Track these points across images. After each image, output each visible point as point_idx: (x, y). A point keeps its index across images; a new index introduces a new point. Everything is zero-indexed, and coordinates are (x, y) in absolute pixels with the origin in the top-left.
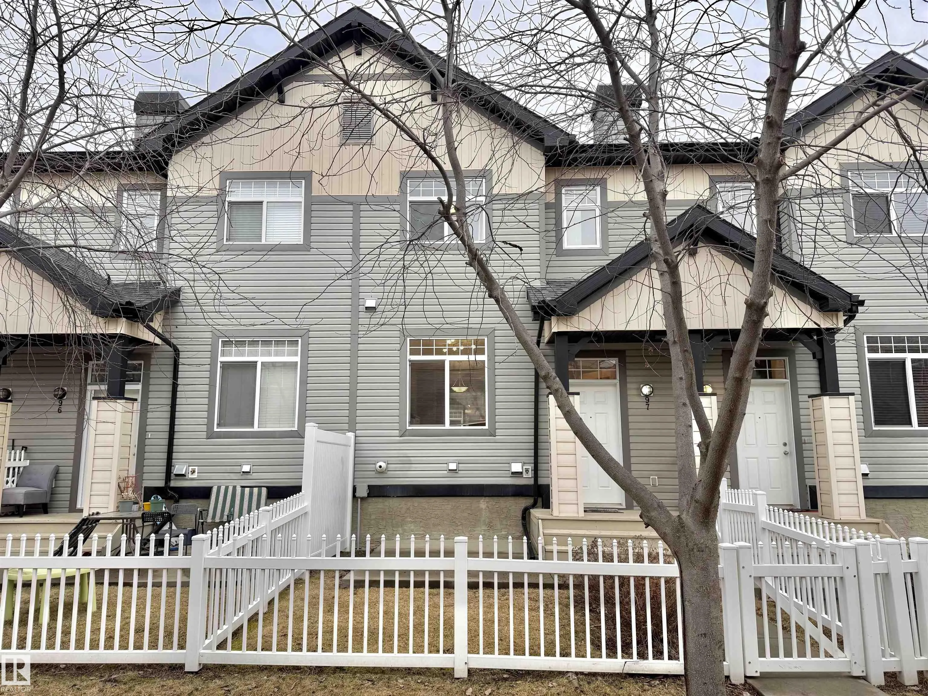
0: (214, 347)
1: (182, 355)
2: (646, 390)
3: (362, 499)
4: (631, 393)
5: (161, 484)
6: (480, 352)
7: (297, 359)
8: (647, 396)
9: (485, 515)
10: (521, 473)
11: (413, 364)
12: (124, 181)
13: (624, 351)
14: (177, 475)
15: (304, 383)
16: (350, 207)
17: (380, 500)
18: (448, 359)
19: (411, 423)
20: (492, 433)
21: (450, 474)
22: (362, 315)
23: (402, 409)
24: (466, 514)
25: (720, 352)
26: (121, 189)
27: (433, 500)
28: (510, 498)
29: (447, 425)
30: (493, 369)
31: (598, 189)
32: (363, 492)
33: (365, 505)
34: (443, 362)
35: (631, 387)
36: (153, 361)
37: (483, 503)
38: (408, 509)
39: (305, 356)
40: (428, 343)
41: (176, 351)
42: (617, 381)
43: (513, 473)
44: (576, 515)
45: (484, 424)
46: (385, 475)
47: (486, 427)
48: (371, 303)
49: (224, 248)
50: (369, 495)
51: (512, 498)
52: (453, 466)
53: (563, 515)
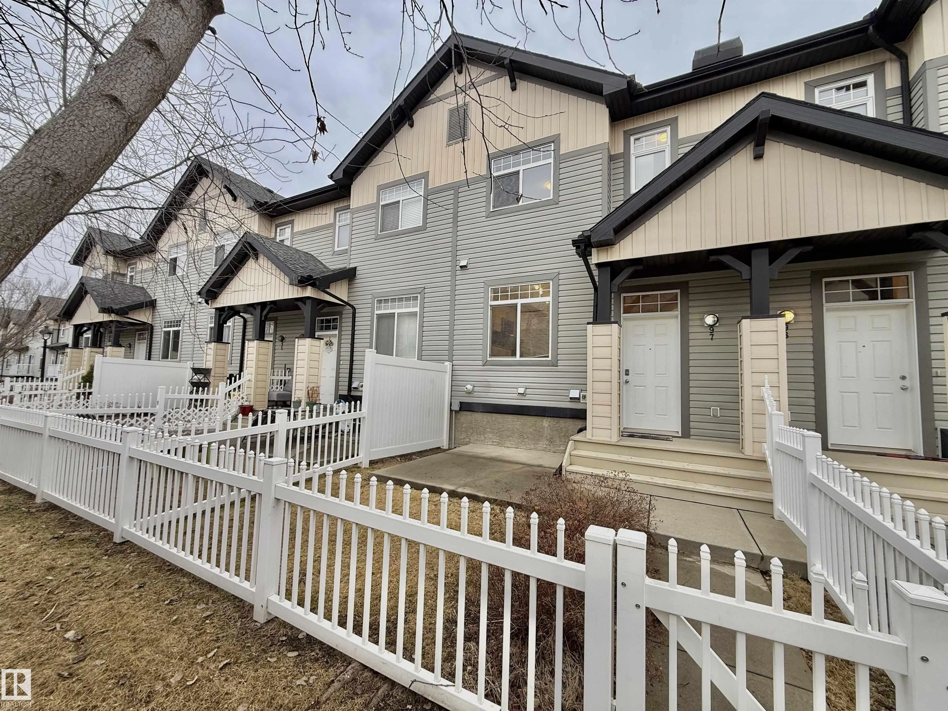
0: (373, 304)
1: (357, 311)
2: (710, 320)
3: (456, 411)
4: (694, 323)
5: (345, 393)
6: (546, 294)
7: (417, 309)
8: (711, 326)
9: (547, 432)
10: (579, 399)
11: (493, 308)
12: (337, 206)
13: (687, 282)
14: (354, 388)
15: (421, 326)
16: (452, 192)
17: (469, 413)
18: (519, 302)
19: (492, 355)
20: (554, 364)
21: (520, 397)
22: (458, 273)
23: (484, 345)
24: (531, 430)
25: (808, 274)
26: (336, 211)
27: (506, 416)
28: (568, 420)
29: (518, 357)
30: (557, 308)
31: (668, 129)
32: (456, 407)
33: (459, 416)
34: (515, 306)
35: (693, 318)
36: (344, 316)
37: (546, 422)
38: (488, 422)
39: (422, 307)
40: (505, 290)
41: (354, 309)
42: (678, 313)
43: (571, 398)
44: (609, 440)
45: (548, 357)
46: (471, 395)
47: (550, 359)
48: (463, 263)
49: (379, 237)
50: (461, 409)
51: (571, 420)
52: (521, 390)
53: (595, 439)
